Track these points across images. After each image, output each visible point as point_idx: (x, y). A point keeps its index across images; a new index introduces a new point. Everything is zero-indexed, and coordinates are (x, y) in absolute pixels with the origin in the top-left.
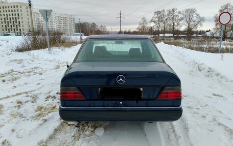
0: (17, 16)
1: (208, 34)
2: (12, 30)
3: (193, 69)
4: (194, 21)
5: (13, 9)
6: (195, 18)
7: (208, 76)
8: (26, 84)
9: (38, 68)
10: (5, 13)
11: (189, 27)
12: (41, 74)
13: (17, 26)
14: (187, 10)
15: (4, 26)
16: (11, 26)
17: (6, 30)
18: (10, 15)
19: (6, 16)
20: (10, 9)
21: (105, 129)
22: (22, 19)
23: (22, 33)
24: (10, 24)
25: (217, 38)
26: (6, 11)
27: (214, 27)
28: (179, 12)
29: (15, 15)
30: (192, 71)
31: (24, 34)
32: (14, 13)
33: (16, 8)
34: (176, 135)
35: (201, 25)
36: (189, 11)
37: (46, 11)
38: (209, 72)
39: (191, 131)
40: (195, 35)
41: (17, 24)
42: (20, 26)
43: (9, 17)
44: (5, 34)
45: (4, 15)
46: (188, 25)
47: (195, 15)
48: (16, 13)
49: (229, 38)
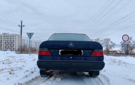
0: (13, 41)
1: (118, 52)
2: (9, 48)
3: (111, 63)
4: (110, 45)
5: (11, 37)
6: (110, 44)
7: (119, 64)
8: (16, 65)
9: (23, 59)
10: (7, 39)
11: (107, 48)
12: (25, 62)
13: (12, 46)
14: (105, 39)
15: (5, 46)
16: (9, 46)
17: (6, 48)
18: (9, 40)
19: (7, 41)
20: (10, 37)
21: (62, 79)
22: (15, 42)
23: (14, 50)
24: (8, 45)
25: (123, 54)
26: (7, 38)
27: (121, 48)
28: (101, 40)
29: (12, 40)
30: (110, 63)
31: (15, 50)
32: (11, 39)
33: (13, 37)
34: (102, 83)
35: (114, 47)
36: (106, 40)
37: (30, 34)
38: (119, 62)
39: (111, 82)
40: (111, 53)
41: (12, 45)
42: (13, 46)
43: (8, 41)
44: (5, 50)
45: (6, 40)
46: (106, 47)
47: (110, 42)
48: (13, 39)
49: (130, 54)
